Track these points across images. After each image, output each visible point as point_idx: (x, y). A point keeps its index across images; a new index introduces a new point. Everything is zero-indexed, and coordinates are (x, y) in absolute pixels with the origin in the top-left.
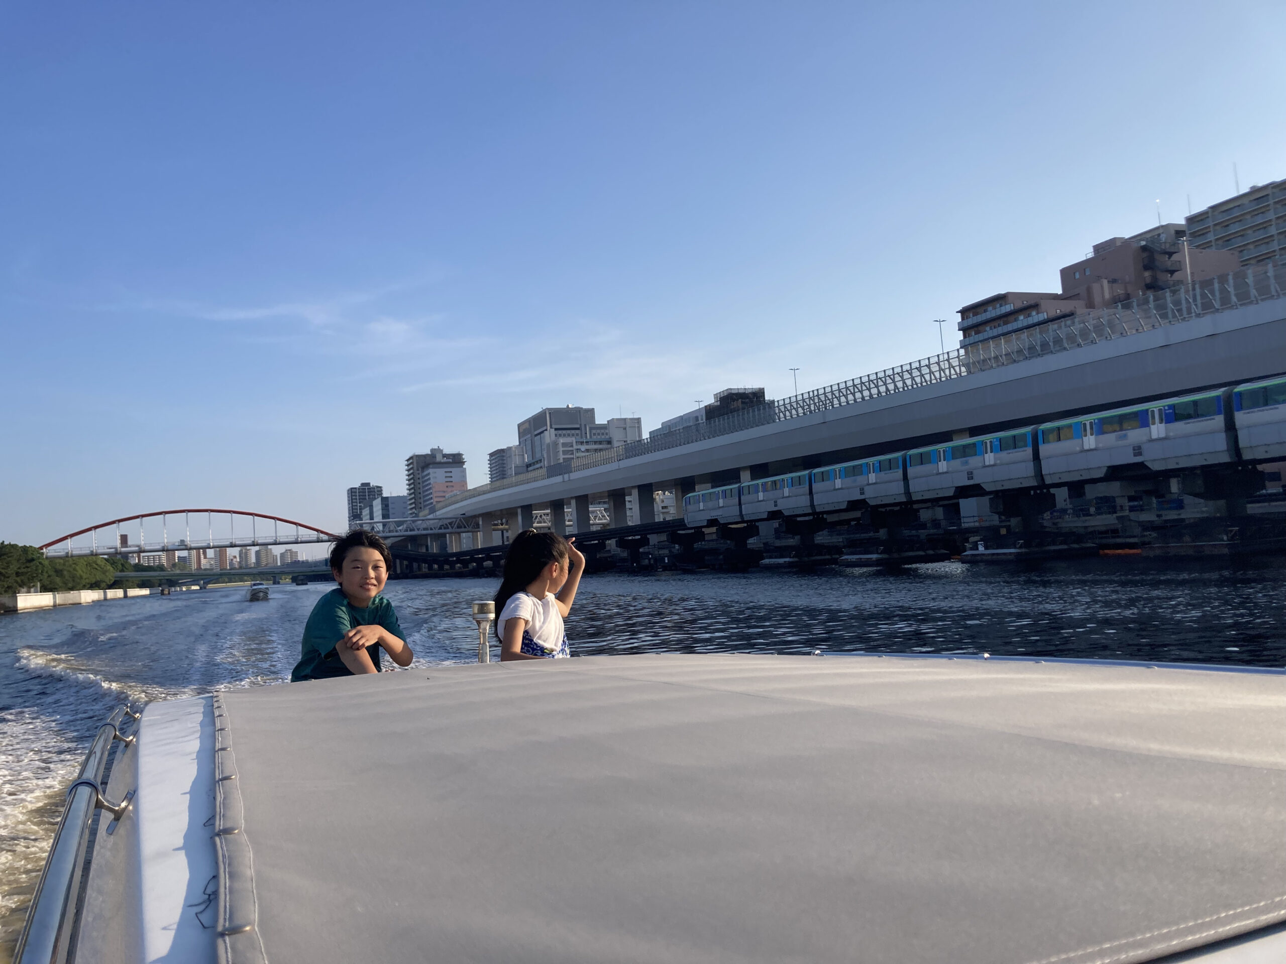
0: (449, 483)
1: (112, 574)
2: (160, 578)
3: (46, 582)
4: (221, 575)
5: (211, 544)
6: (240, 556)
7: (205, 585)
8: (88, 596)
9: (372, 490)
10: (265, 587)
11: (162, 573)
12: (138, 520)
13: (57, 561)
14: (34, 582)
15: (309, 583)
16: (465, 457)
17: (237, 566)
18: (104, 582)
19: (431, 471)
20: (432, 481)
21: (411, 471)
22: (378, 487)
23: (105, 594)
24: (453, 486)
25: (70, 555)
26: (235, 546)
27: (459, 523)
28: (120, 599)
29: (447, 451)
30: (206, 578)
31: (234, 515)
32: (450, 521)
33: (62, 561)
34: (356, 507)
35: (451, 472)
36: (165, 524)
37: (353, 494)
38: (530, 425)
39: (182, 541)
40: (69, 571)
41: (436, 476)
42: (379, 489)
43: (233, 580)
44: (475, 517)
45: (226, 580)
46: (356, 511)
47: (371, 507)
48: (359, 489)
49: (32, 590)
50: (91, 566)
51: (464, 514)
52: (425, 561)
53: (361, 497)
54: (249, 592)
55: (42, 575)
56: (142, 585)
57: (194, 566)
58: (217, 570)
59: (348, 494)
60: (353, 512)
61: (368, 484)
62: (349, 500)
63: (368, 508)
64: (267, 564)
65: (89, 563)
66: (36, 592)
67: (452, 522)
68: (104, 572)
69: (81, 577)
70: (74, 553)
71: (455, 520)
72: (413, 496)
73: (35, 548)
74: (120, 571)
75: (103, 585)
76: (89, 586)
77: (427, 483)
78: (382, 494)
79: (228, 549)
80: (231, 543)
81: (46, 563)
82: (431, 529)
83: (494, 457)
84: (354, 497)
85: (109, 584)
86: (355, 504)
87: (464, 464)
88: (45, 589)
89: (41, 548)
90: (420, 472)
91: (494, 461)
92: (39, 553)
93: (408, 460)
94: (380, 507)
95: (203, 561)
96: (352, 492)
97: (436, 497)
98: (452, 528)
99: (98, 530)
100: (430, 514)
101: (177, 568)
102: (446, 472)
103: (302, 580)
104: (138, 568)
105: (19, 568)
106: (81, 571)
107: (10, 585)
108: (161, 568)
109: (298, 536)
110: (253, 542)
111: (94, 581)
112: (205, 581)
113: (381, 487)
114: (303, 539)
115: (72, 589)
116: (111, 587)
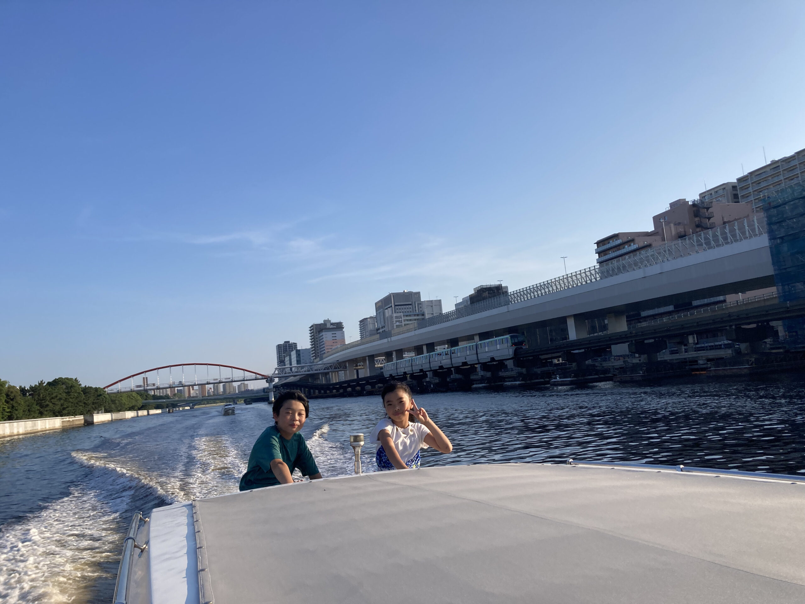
0: (335, 341)
1: (141, 402)
2: (167, 403)
3: (107, 407)
4: (202, 400)
5: (196, 383)
6: (213, 388)
7: (193, 406)
8: (129, 414)
9: (291, 345)
10: (232, 406)
11: (169, 400)
12: (156, 371)
13: (112, 395)
14: (101, 407)
15: (253, 403)
16: (344, 325)
17: (212, 394)
18: (136, 406)
19: (323, 333)
20: (324, 340)
21: (313, 334)
22: (294, 343)
23: (137, 413)
24: (337, 342)
25: (120, 391)
26: (210, 384)
27: (335, 366)
28: (145, 416)
29: (333, 321)
30: (193, 402)
31: (208, 366)
32: (330, 365)
33: (114, 395)
34: (281, 356)
35: (336, 334)
36: (170, 373)
37: (280, 348)
38: (382, 303)
39: (180, 382)
40: (119, 401)
41: (327, 336)
42: (295, 345)
43: (210, 402)
44: (345, 362)
45: (206, 403)
46: (281, 358)
47: (290, 356)
48: (283, 345)
49: (100, 412)
50: (129, 397)
51: (338, 361)
52: (317, 388)
53: (284, 350)
54: (223, 410)
55: (106, 403)
56: (157, 408)
57: (187, 395)
58: (200, 397)
59: (277, 348)
60: (280, 359)
61: (289, 342)
62: (277, 352)
63: (288, 357)
64: (230, 392)
65: (129, 396)
66: (102, 413)
67: (331, 365)
68: (136, 401)
69: (125, 404)
70: (122, 390)
71: (333, 364)
72: (314, 349)
73: (101, 388)
74: (145, 400)
75: (136, 408)
76: (128, 409)
77: (322, 340)
78: (297, 347)
79: (207, 386)
80: (208, 382)
81: (107, 396)
82: (320, 370)
83: (362, 323)
84: (280, 350)
85: (139, 407)
86: (281, 354)
87: (343, 329)
88: (107, 411)
89: (104, 388)
90: (317, 334)
91: (362, 325)
92: (104, 391)
93: (310, 327)
94: (295, 356)
95: (192, 391)
96: (279, 347)
97: (327, 349)
98: (331, 369)
99: (134, 377)
100: (320, 361)
101: (176, 396)
102: (332, 334)
103: (249, 402)
104: (155, 397)
105: (94, 400)
106: (124, 400)
107: (90, 409)
108: (167, 397)
109: (244, 376)
110: (220, 381)
111: (131, 405)
112: (193, 404)
113: (296, 343)
114: (247, 378)
115: (120, 411)
116: (140, 409)
